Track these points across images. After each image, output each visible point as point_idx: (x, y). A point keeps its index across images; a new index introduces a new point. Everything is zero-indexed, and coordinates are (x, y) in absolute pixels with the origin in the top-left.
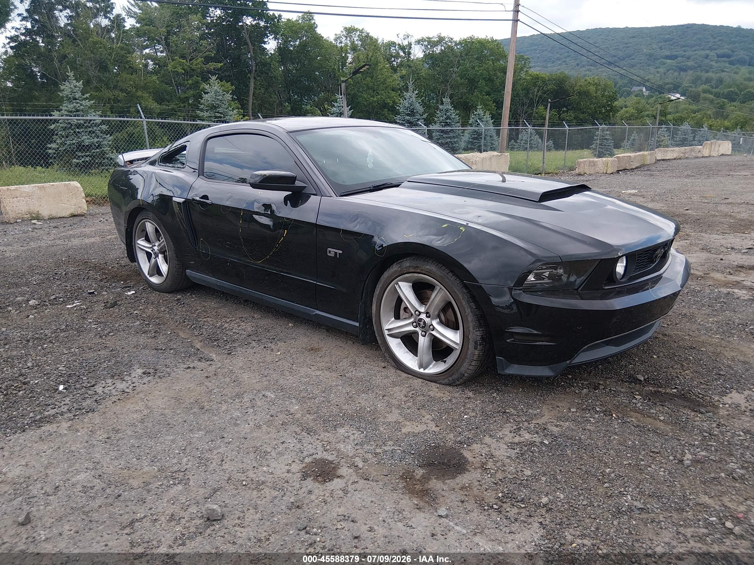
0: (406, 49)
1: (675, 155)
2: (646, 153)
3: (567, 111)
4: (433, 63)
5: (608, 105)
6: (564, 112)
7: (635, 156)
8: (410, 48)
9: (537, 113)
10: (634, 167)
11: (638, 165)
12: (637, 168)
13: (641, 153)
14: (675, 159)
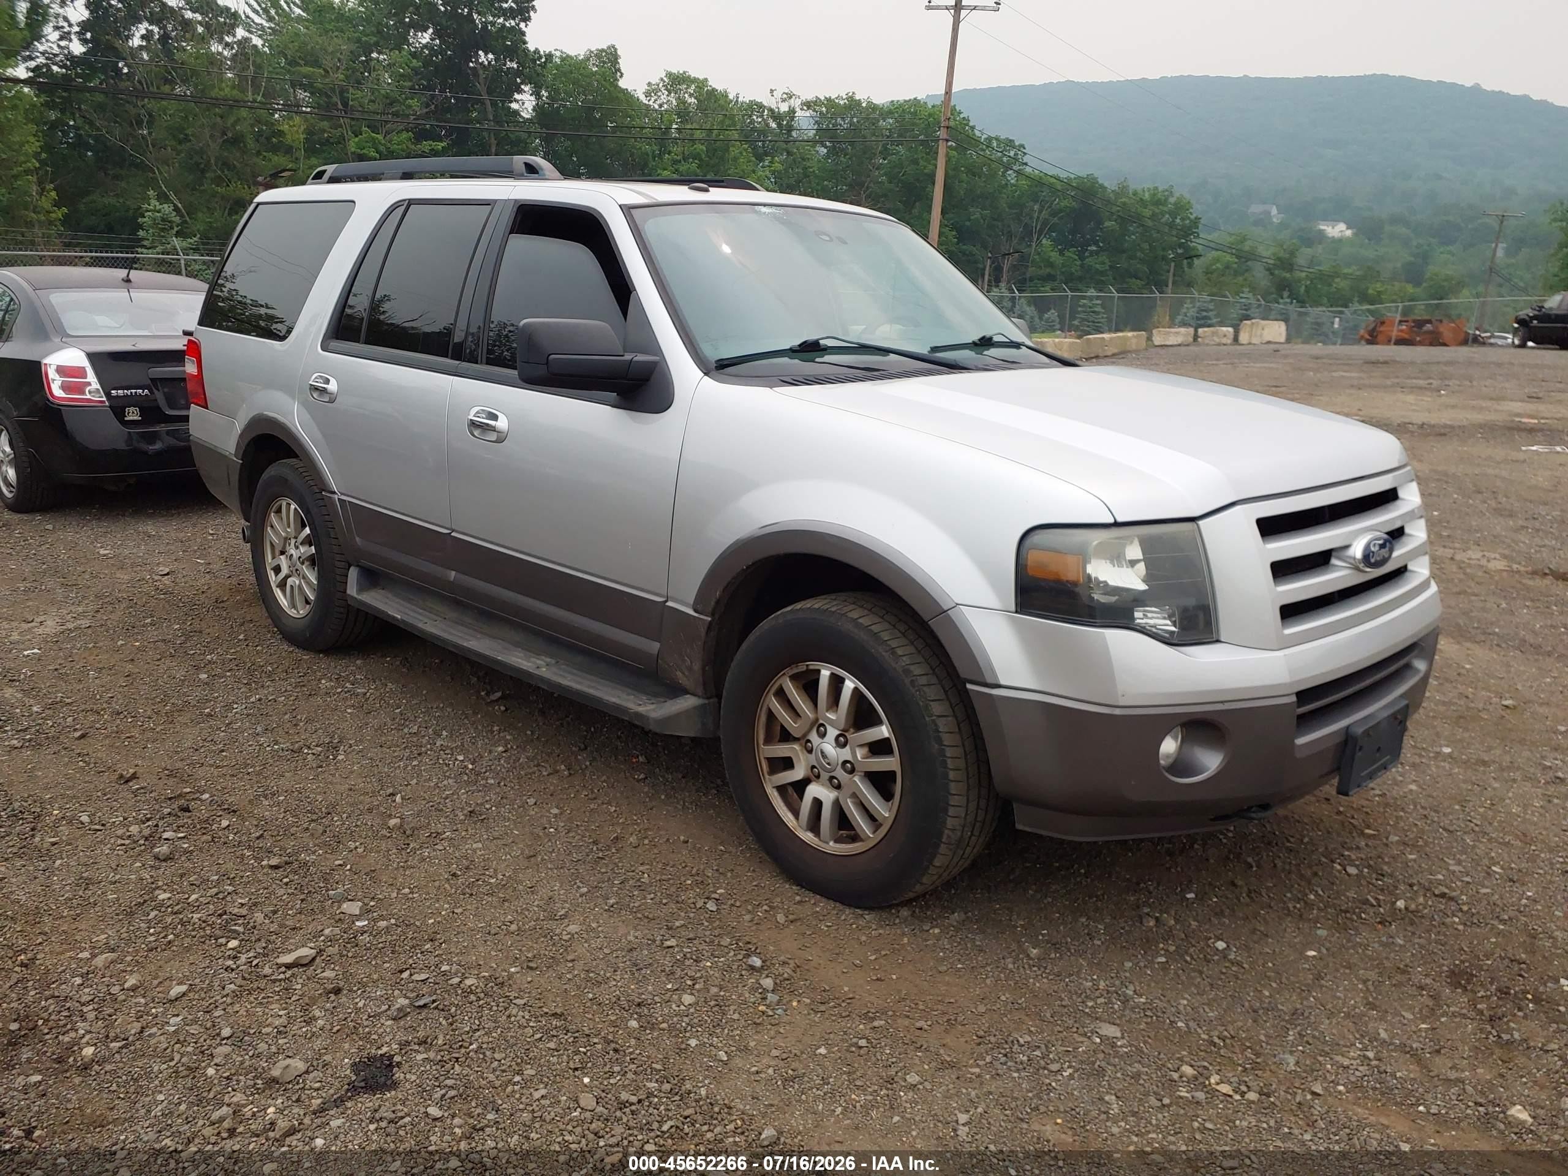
0: (785, 121)
1: (1179, 340)
2: (1130, 334)
3: (1097, 253)
4: (834, 147)
5: (1181, 246)
6: (1091, 254)
7: (1111, 339)
8: (792, 118)
9: (1039, 254)
10: (1109, 353)
11: (1116, 351)
12: (1114, 355)
13: (1120, 334)
14: (1179, 345)
